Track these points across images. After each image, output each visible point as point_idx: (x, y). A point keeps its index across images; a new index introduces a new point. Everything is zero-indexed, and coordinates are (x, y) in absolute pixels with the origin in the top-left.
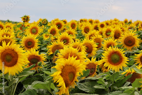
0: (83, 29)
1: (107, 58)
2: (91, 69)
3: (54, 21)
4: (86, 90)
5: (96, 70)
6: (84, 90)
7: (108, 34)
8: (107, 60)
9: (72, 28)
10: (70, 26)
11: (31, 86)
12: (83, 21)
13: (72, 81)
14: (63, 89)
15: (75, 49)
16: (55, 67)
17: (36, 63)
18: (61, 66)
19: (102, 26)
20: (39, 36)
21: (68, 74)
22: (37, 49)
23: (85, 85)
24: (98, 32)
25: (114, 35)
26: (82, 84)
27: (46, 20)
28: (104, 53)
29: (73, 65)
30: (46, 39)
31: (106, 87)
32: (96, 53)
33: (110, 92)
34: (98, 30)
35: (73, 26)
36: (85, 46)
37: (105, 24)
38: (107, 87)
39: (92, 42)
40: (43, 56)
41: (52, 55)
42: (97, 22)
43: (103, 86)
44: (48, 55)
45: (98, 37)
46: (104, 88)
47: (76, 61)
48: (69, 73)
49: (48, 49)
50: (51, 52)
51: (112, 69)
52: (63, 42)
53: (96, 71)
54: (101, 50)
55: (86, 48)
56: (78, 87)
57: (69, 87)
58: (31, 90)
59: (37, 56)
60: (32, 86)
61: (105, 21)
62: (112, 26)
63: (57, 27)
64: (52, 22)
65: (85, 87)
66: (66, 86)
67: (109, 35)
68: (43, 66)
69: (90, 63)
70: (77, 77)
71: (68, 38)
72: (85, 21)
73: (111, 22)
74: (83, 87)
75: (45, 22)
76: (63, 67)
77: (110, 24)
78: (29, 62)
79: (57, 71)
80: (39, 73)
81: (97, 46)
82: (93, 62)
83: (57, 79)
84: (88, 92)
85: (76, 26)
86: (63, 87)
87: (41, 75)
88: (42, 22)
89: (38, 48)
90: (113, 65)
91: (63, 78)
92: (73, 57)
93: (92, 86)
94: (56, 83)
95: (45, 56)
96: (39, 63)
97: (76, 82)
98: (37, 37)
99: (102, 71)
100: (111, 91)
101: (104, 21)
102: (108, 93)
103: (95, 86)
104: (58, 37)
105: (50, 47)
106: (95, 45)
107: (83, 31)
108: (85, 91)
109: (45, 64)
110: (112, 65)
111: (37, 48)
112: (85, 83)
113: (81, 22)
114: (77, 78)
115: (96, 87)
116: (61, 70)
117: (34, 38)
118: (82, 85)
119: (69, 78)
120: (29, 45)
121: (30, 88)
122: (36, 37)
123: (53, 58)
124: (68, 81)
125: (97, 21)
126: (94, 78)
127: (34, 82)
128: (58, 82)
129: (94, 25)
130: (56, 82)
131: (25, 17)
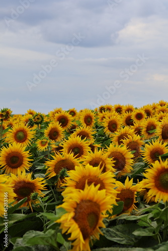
0: (106, 125)
1: (153, 180)
2: (126, 200)
3: (53, 114)
4: (119, 240)
5: (135, 200)
6: (115, 239)
7: (151, 132)
8: (153, 184)
9: (87, 125)
10: (82, 121)
11: (21, 239)
12: (104, 109)
13: (95, 228)
14: (79, 244)
15: (95, 168)
16: (63, 206)
17: (28, 195)
18: (73, 203)
19: (139, 116)
20: (30, 145)
21: (87, 217)
22: (27, 169)
23: (118, 230)
24: (133, 130)
25: (161, 133)
26: (111, 230)
27: (41, 116)
28: (147, 172)
29: (95, 200)
30: (42, 148)
31: (154, 233)
32: (132, 169)
33: (163, 241)
34: (133, 125)
35: (88, 120)
36: (111, 159)
37: (143, 112)
38: (157, 233)
39: (123, 149)
40: (40, 181)
41: (55, 178)
42: (129, 110)
43: (150, 231)
44: (48, 178)
45: (134, 139)
46: (151, 234)
47: (99, 192)
48: (88, 214)
49: (46, 167)
50: (54, 172)
51: (162, 200)
52: (72, 154)
53: (135, 202)
54: (141, 163)
55: (114, 162)
56: (105, 236)
57: (90, 238)
58: (22, 247)
59: (29, 183)
60: (24, 241)
61: (144, 107)
62: (157, 115)
63: (61, 124)
64: (51, 115)
65: (117, 235)
66: (85, 238)
67: (153, 133)
68: (40, 199)
69: (123, 190)
70: (103, 219)
71: (81, 145)
72: (109, 109)
73: (154, 109)
74: (114, 235)
75: (38, 119)
76: (77, 204)
77: (153, 111)
78: (15, 195)
79: (67, 212)
80: (34, 211)
81: (132, 156)
82: (128, 188)
83: (67, 227)
84: (123, 243)
85: (93, 120)
86: (80, 240)
87: (37, 216)
88: (33, 120)
89: (29, 166)
90: (164, 193)
91: (79, 225)
92: (93, 185)
93: (130, 232)
94: (67, 234)
95: (42, 181)
96: (33, 194)
97: (100, 228)
98: (26, 148)
99: (145, 200)
100: (164, 238)
101: (142, 107)
102: (160, 244)
103: (134, 231)
104: (62, 145)
105: (50, 164)
106: (130, 155)
107: (107, 128)
108: (118, 242)
109: (43, 196)
110: (162, 193)
111: (27, 167)
112: (117, 227)
113: (101, 112)
114: (103, 221)
115: (136, 233)
116: (74, 210)
117: (21, 151)
118: (112, 232)
119: (88, 224)
120: (13, 162)
121: (20, 243)
122: (24, 148)
123: (57, 183)
124: (87, 230)
125: (130, 107)
126: (133, 216)
127: (27, 232)
128: (69, 232)
129: (125, 115)
130: (67, 232)
131: (3, 112)
